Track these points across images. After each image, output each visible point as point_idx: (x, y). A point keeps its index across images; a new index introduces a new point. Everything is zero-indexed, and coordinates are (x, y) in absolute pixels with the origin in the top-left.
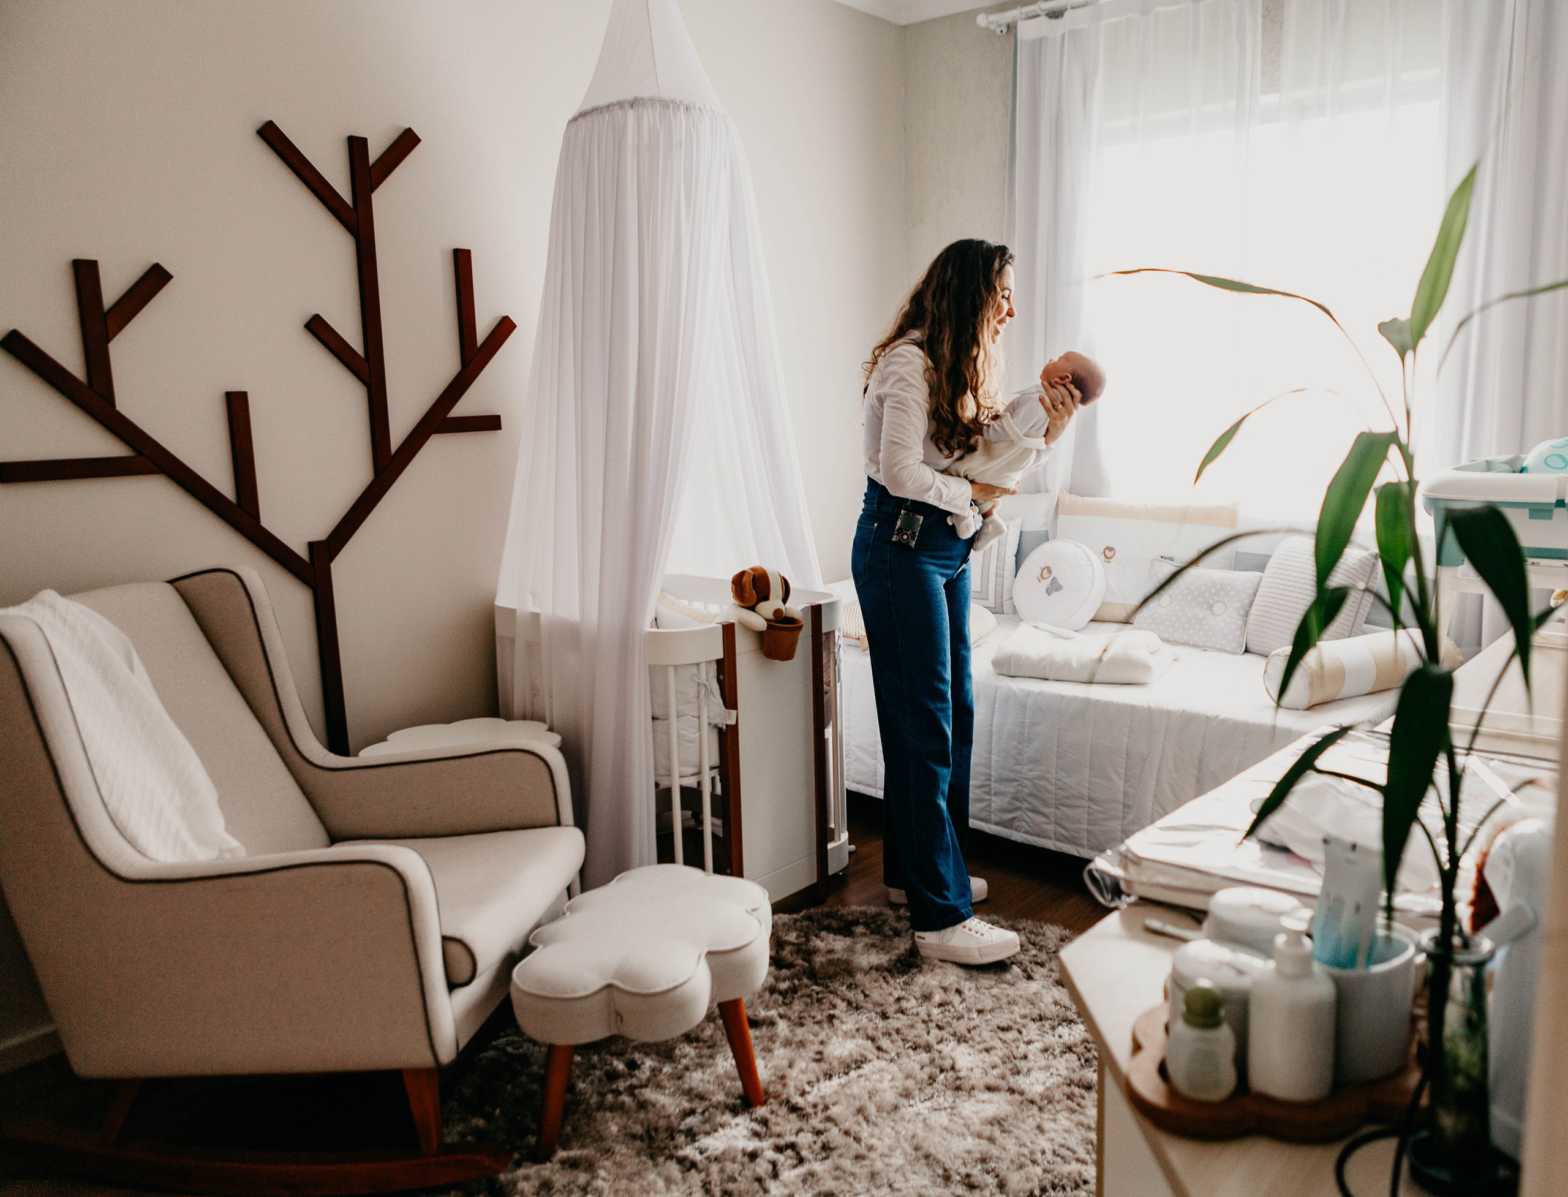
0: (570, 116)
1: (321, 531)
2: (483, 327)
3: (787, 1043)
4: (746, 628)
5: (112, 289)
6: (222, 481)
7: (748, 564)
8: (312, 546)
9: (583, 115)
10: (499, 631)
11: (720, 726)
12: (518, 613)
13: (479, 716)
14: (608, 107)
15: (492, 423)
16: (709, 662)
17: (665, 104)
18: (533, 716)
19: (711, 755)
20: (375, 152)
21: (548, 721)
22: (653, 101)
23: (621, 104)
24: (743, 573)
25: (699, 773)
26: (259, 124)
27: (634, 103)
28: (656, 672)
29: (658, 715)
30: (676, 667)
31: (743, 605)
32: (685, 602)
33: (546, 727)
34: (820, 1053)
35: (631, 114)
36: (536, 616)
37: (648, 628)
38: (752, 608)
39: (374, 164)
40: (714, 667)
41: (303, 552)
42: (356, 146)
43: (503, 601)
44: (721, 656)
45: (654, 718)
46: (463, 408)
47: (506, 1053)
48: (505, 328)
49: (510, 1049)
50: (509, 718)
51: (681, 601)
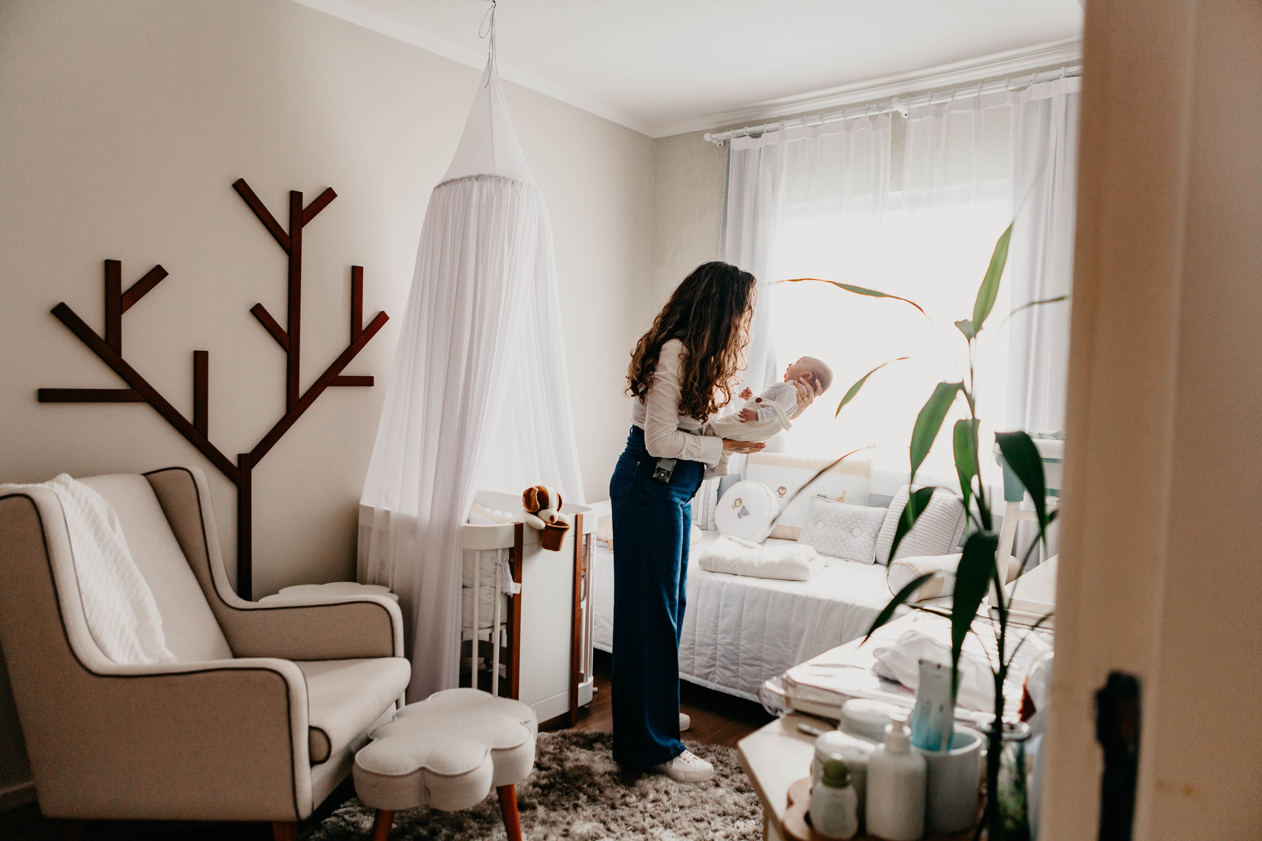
0: (436, 184)
1: (247, 447)
2: (367, 317)
3: (544, 822)
4: (532, 528)
5: (128, 281)
6: (185, 409)
7: (535, 483)
8: (240, 457)
9: (445, 183)
10: (361, 522)
11: (509, 594)
12: (375, 510)
13: (342, 581)
14: (461, 179)
15: (367, 381)
16: (504, 550)
17: (498, 179)
18: (380, 582)
19: (500, 615)
20: (306, 202)
21: (390, 584)
22: (490, 177)
23: (470, 178)
24: (531, 490)
25: (492, 627)
26: (234, 179)
27: (478, 177)
28: (466, 553)
29: (467, 584)
30: (481, 551)
31: (530, 511)
32: (489, 510)
33: (389, 590)
34: (566, 830)
35: (476, 184)
36: (387, 513)
37: (464, 523)
38: (536, 514)
39: (305, 209)
40: (507, 553)
41: (234, 461)
42: (295, 197)
43: (365, 502)
44: (513, 546)
45: (464, 587)
46: (349, 370)
47: (344, 820)
48: (381, 319)
49: (347, 817)
50: (363, 582)
51: (486, 509)
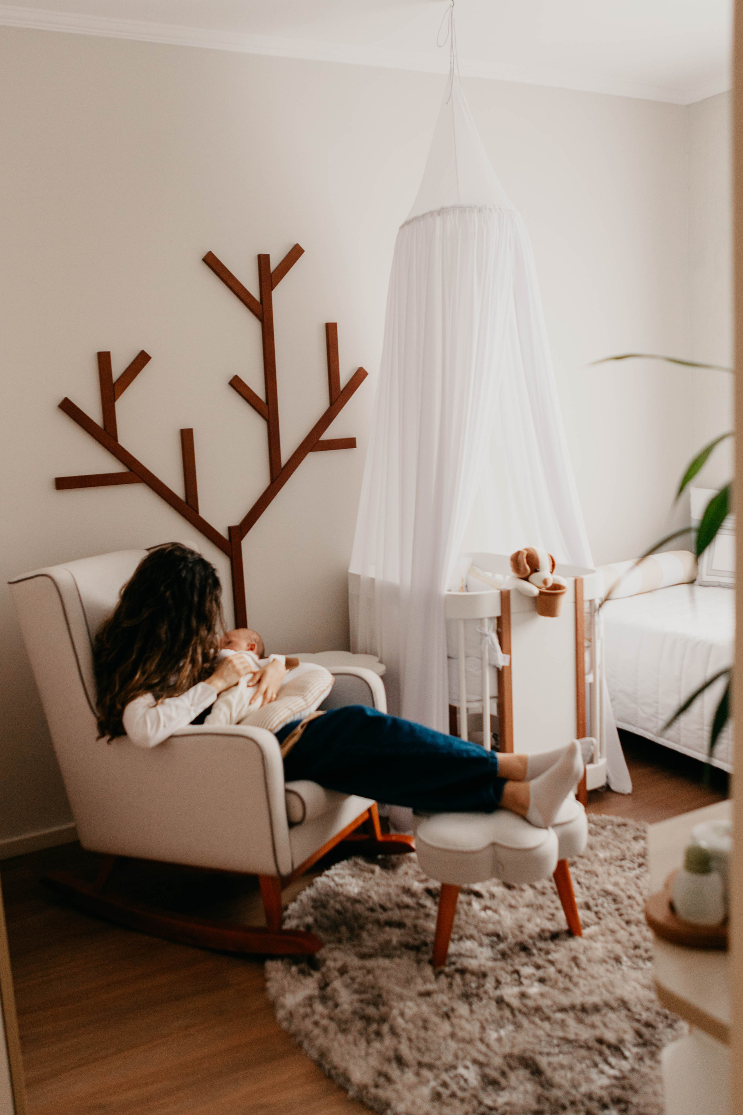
0: (400, 225)
1: (236, 520)
2: (344, 378)
3: (529, 906)
4: (520, 593)
5: (117, 370)
6: (178, 489)
8: (230, 529)
9: (407, 223)
10: (351, 591)
11: (498, 666)
12: (362, 577)
13: (336, 650)
14: (423, 216)
15: (350, 443)
16: (491, 619)
17: (462, 209)
18: (371, 652)
19: (490, 687)
20: (274, 264)
21: (379, 655)
22: (454, 208)
23: (431, 213)
25: (481, 700)
26: (203, 254)
27: (441, 212)
28: (449, 624)
29: (451, 655)
30: (465, 621)
31: (520, 576)
32: (489, 574)
33: (377, 659)
34: (553, 915)
35: (438, 220)
36: (373, 580)
37: (445, 592)
38: (526, 579)
39: (274, 272)
40: (496, 621)
41: (224, 533)
42: (263, 260)
43: (354, 569)
44: (499, 614)
45: (449, 657)
46: (329, 434)
47: (333, 880)
48: (360, 376)
49: (336, 879)
50: (355, 652)
51: (486, 573)
